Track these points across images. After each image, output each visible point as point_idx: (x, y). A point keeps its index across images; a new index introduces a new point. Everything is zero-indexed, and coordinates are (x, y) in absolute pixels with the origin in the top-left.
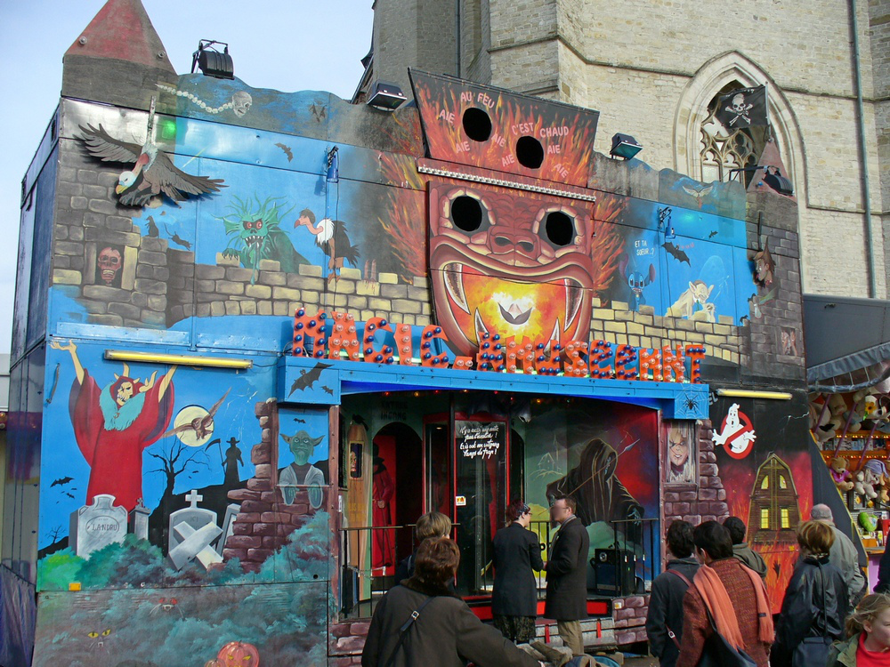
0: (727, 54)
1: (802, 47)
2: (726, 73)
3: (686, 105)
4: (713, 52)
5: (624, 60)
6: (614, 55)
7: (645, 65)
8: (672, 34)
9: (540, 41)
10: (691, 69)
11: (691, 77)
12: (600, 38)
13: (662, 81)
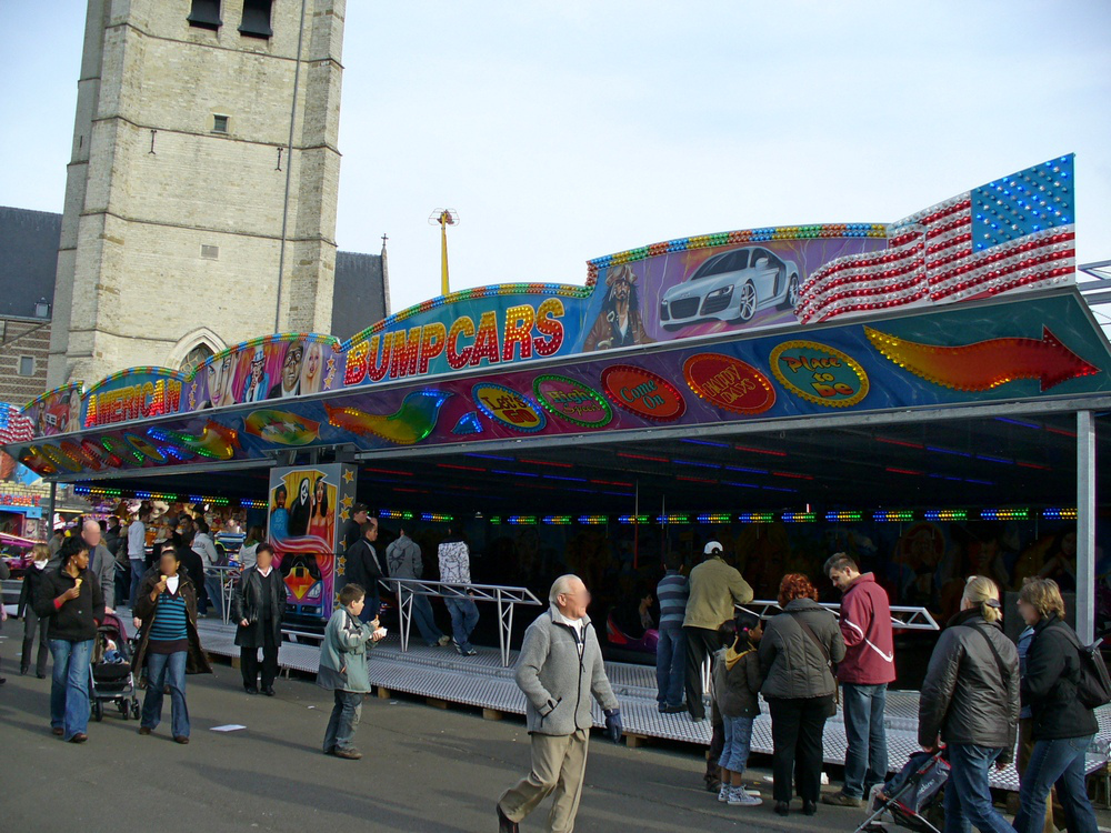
0: (199, 329)
1: (246, 323)
2: (199, 338)
3: (172, 357)
4: (192, 328)
5: (140, 334)
6: (134, 331)
7: (151, 336)
8: (169, 319)
9: (89, 330)
10: (177, 337)
11: (177, 342)
12: (129, 323)
13: (160, 344)
